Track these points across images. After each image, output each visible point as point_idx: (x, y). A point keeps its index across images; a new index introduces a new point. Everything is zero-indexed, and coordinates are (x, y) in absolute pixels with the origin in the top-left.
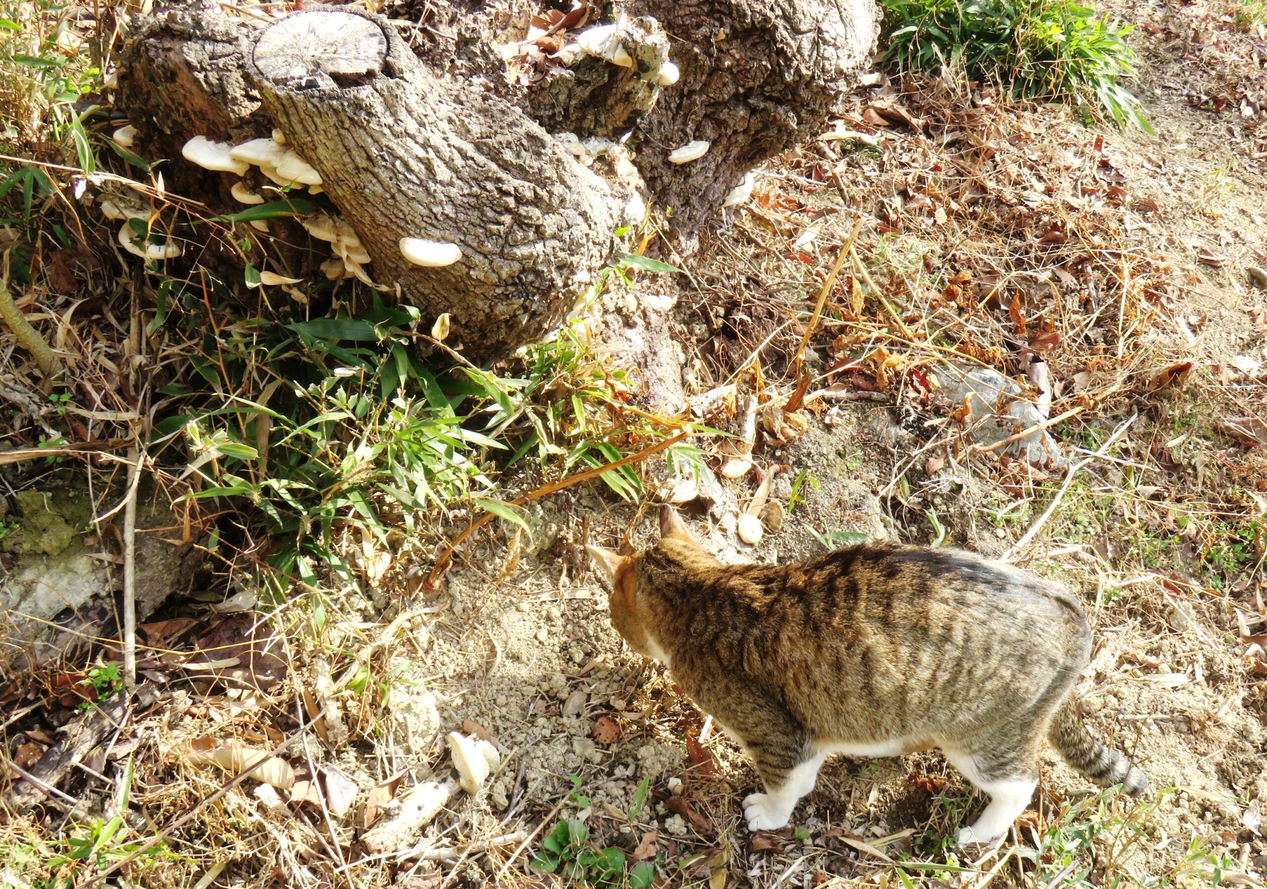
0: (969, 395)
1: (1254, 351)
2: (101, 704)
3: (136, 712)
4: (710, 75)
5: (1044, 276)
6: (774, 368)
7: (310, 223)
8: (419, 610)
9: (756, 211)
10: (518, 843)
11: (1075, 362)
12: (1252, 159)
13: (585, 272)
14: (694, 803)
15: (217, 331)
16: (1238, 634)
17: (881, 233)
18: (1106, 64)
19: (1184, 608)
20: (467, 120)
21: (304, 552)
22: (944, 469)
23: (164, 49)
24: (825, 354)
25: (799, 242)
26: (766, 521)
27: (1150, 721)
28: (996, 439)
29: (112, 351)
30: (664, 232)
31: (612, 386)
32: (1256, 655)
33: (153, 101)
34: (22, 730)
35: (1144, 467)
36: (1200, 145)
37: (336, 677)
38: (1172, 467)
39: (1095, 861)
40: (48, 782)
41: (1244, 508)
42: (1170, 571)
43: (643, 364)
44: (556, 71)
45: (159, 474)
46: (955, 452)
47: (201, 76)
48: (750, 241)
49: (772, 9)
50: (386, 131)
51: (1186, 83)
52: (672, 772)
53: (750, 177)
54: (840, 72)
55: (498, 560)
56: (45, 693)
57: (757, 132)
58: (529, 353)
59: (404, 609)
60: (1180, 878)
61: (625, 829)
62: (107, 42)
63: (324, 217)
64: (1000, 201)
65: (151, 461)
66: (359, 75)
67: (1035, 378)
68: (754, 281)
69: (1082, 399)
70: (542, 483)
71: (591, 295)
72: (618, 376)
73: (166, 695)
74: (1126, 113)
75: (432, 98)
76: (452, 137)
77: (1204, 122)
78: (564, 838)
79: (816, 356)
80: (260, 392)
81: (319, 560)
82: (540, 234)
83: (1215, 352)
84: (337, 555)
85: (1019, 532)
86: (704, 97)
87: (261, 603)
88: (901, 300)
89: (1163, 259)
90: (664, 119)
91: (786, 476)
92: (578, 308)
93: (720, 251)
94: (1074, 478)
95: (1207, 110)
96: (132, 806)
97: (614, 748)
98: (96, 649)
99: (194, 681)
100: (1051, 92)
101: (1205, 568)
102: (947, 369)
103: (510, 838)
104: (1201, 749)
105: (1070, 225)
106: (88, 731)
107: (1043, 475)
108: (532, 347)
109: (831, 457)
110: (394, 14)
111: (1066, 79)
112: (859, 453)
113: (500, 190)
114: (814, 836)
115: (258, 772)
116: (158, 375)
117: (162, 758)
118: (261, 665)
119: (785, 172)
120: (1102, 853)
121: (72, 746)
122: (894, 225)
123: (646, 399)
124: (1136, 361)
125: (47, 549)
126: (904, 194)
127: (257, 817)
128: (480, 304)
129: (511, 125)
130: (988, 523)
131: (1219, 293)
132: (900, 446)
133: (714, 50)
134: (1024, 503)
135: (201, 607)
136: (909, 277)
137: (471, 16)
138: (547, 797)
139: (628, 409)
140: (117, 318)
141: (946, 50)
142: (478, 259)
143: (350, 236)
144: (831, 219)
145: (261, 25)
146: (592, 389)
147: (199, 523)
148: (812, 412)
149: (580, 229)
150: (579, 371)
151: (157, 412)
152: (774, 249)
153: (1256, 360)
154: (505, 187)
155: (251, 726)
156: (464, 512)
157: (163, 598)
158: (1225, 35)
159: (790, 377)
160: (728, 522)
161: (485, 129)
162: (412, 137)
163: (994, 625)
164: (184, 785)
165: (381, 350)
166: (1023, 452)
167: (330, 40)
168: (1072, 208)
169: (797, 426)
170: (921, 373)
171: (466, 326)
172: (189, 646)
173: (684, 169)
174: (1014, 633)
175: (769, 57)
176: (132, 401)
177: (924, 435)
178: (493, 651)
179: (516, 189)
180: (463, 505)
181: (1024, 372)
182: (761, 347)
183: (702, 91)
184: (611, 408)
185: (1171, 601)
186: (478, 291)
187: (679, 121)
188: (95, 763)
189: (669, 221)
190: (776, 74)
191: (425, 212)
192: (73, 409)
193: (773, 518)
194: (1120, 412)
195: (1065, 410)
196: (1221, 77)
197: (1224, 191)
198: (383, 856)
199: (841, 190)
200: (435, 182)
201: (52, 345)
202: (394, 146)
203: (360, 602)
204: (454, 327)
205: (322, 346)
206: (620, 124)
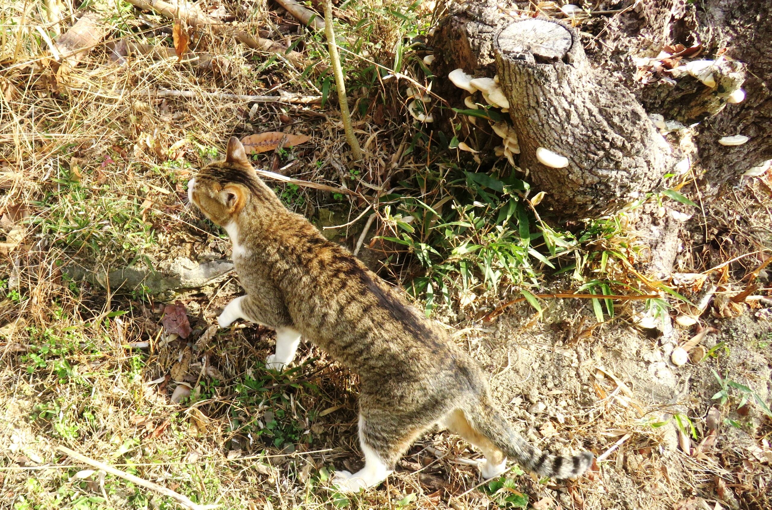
4: (767, 100)
7: (496, 126)
8: (478, 328)
13: (636, 193)
15: (429, 164)
20: (600, 95)
21: (434, 280)
23: (460, 23)
26: (692, 355)
31: (629, 253)
44: (665, 80)
48: (752, 197)
50: (552, 91)
55: (528, 319)
59: (470, 325)
63: (505, 125)
66: (549, 58)
68: (745, 221)
71: (635, 205)
72: (635, 249)
75: (584, 79)
76: (588, 102)
81: (439, 286)
82: (617, 166)
86: (757, 112)
91: (715, 335)
92: (625, 209)
108: (593, 220)
110: (585, 29)
113: (603, 137)
123: (646, 266)
128: (569, 192)
129: (625, 103)
137: (628, 39)
142: (576, 169)
143: (513, 138)
146: (617, 251)
148: (749, 306)
149: (643, 170)
150: (613, 240)
154: (607, 136)
161: (608, 102)
162: (566, 97)
165: (504, 199)
167: (541, 36)
169: (735, 311)
171: (557, 201)
173: (726, 149)
178: (506, 363)
179: (613, 139)
182: (733, 260)
183: (757, 108)
186: (570, 186)
189: (704, 175)
191: (557, 137)
192: (359, 179)
193: (696, 356)
200: (569, 123)
201: (362, 147)
202: (553, 99)
203: (451, 313)
204: (550, 199)
205: (475, 187)
206: (693, 117)
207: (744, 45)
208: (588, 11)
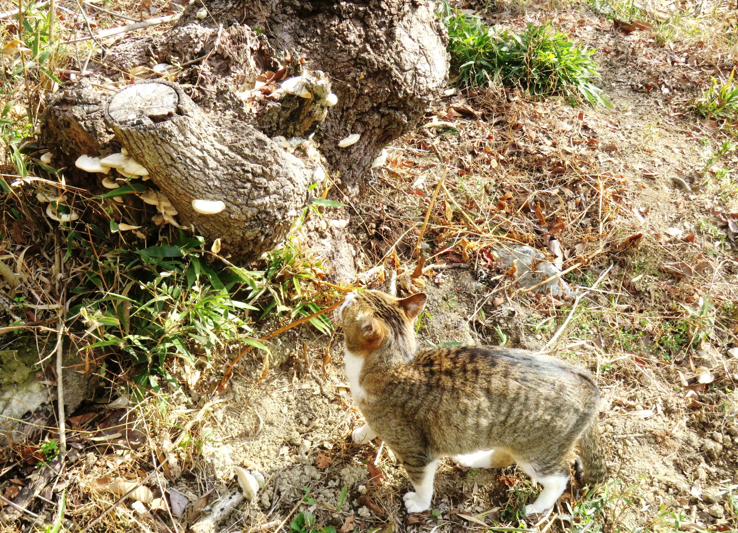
0: (515, 261)
1: (679, 224)
2: (49, 463)
3: (68, 466)
4: (357, 98)
5: (555, 192)
6: (405, 254)
7: (145, 196)
8: (217, 400)
9: (391, 169)
10: (277, 527)
11: (576, 238)
12: (670, 117)
13: (294, 210)
14: (374, 499)
15: (98, 258)
16: (681, 386)
17: (461, 175)
18: (582, 72)
19: (648, 372)
20: (223, 134)
21: (153, 373)
22: (504, 303)
23: (63, 111)
24: (433, 245)
25: (415, 184)
27: (632, 438)
28: (533, 284)
29: (46, 272)
30: (338, 185)
31: (315, 271)
32: (692, 397)
33: (59, 138)
34: (8, 479)
35: (619, 294)
36: (640, 112)
37: (173, 440)
38: (636, 293)
39: (606, 520)
40: (22, 506)
41: (679, 313)
42: (639, 352)
43: (332, 258)
44: (271, 104)
45: (72, 336)
46: (510, 293)
47: (82, 123)
48: (388, 186)
49: (388, 60)
50: (180, 144)
51: (629, 78)
52: (360, 482)
53: (384, 151)
54: (429, 90)
55: (258, 371)
56: (19, 458)
57: (386, 127)
58: (269, 256)
59: (208, 401)
60: (656, 527)
61: (336, 516)
62: (35, 110)
63: (152, 192)
64: (527, 153)
65: (67, 330)
66: (164, 116)
67: (552, 249)
68: (391, 207)
69: (580, 259)
70: (280, 327)
71: (299, 222)
72: (317, 265)
73: (84, 455)
74: (595, 97)
75: (204, 124)
76: (216, 144)
77: (641, 99)
78: (302, 522)
79: (428, 246)
80: (124, 288)
81: (161, 377)
82: (267, 192)
83: (657, 228)
84: (170, 373)
85: (549, 336)
86: (355, 110)
87: (131, 402)
88: (474, 212)
89: (622, 177)
90: (334, 124)
92: (292, 230)
93: (372, 193)
94: (579, 303)
95: (642, 92)
96: (66, 517)
97: (327, 471)
98: (45, 433)
99: (98, 447)
100: (552, 90)
101: (659, 349)
102: (502, 247)
103: (272, 524)
104: (664, 453)
105: (567, 163)
106: (42, 478)
107: (561, 303)
108: (270, 253)
109: (439, 301)
110: (183, 81)
111: (559, 81)
112: (456, 298)
113: (243, 170)
114: (443, 515)
115: (133, 495)
116: (70, 284)
117: (82, 490)
118: (132, 436)
119: (406, 147)
120: (609, 515)
121: (34, 486)
122: (468, 170)
123: (333, 276)
124: (610, 235)
125: (17, 380)
126: (473, 153)
127: (134, 520)
128: (237, 232)
129: (248, 134)
130: (531, 332)
131: (656, 193)
132: (479, 292)
133: (359, 85)
134: (551, 319)
135: (100, 406)
136: (477, 198)
137: (224, 79)
138: (292, 500)
139: (323, 283)
140: (48, 254)
141: (491, 73)
142: (234, 208)
143: (166, 201)
144: (432, 170)
145: (112, 93)
146: (304, 273)
147: (94, 361)
148: (427, 277)
149: (289, 188)
150: (296, 264)
151: (71, 303)
152: (401, 189)
153: (680, 229)
154: (246, 168)
155: (129, 470)
156: (238, 345)
157: (79, 403)
158: (651, 50)
159: (414, 258)
161: (233, 138)
162: (195, 146)
163: (541, 390)
164: (94, 504)
165: (185, 260)
166: (548, 291)
167: (148, 99)
168: (567, 153)
169: (419, 286)
170: (487, 251)
171: (231, 244)
172: (94, 428)
173: (347, 150)
174: (553, 394)
175: (389, 85)
176: (57, 298)
177: (491, 285)
178: (258, 420)
179: (252, 169)
180: (237, 342)
181: (545, 246)
182: (396, 243)
183: (353, 107)
184: (315, 284)
185: (640, 369)
186: (236, 225)
187: (342, 124)
188: (46, 495)
189: (341, 179)
190: (393, 95)
191: (204, 185)
192: (27, 305)
194: (603, 264)
195: (571, 265)
196: (649, 73)
197: (655, 137)
199: (437, 154)
200: (209, 169)
201: (14, 272)
202: (185, 151)
203: (184, 398)
204: (224, 246)
205: (153, 261)
206: (307, 129)
207: (319, 57)
208: (178, 65)
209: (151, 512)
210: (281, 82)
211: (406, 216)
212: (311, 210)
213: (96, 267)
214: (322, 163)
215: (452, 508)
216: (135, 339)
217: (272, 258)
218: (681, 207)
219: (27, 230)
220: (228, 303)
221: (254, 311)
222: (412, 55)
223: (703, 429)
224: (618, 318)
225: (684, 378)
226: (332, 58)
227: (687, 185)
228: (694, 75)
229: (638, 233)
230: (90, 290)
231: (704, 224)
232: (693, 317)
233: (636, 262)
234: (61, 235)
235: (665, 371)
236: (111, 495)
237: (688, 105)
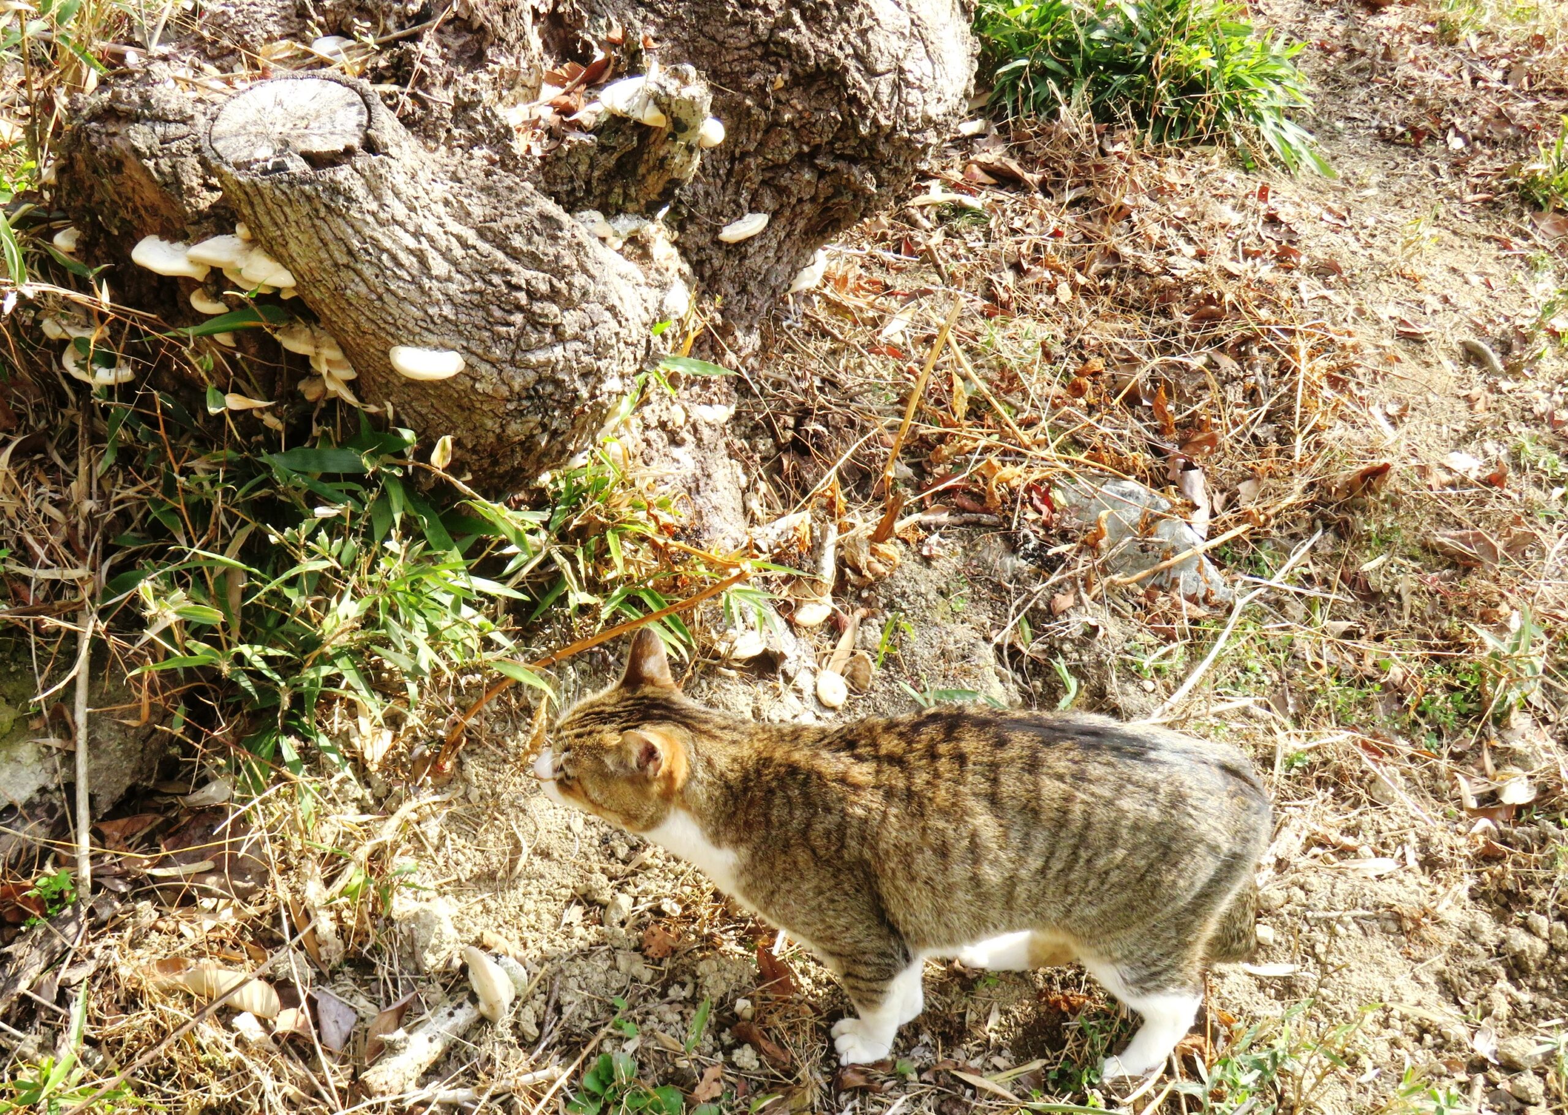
0: (1103, 514)
1: (1473, 446)
2: (52, 919)
3: (93, 928)
4: (767, 132)
5: (1197, 362)
6: (858, 489)
7: (284, 334)
8: (427, 797)
9: (832, 296)
10: (551, 1082)
11: (1240, 468)
12: (1463, 204)
13: (616, 379)
14: (768, 1030)
15: (176, 468)
16: (1461, 807)
17: (989, 316)
18: (1271, 93)
19: (1388, 773)
20: (466, 201)
21: (288, 731)
22: (1075, 607)
23: (108, 135)
24: (921, 470)
25: (885, 332)
26: (852, 678)
27: (1347, 919)
28: (1140, 567)
29: (57, 497)
30: (716, 327)
31: (656, 518)
32: (1485, 832)
33: (97, 197)
35: (1332, 597)
36: (1396, 189)
37: (328, 882)
38: (1370, 597)
39: (1280, 1098)
41: (1463, 646)
42: (1370, 728)
43: (694, 490)
44: (574, 137)
45: (112, 641)
46: (1088, 586)
47: (151, 164)
48: (825, 334)
49: (841, 48)
50: (370, 219)
51: (1375, 111)
52: (740, 992)
53: (820, 255)
54: (928, 121)
55: (521, 735)
57: (827, 199)
58: (554, 481)
59: (408, 798)
61: (683, 1064)
62: (43, 131)
63: (300, 326)
64: (1139, 271)
65: (102, 626)
66: (335, 153)
67: (1187, 491)
68: (830, 382)
69: (1249, 514)
70: (573, 639)
71: (625, 407)
72: (663, 505)
73: (129, 906)
74: (1298, 152)
75: (423, 177)
76: (449, 222)
77: (1400, 160)
78: (607, 1075)
79: (909, 472)
80: (230, 539)
81: (306, 740)
82: (559, 335)
83: (1422, 450)
84: (327, 733)
85: (1172, 684)
86: (760, 160)
87: (237, 794)
88: (1015, 399)
89: (1350, 334)
90: (711, 189)
91: (875, 622)
92: (610, 424)
93: (788, 348)
94: (1242, 614)
95: (1404, 145)
96: (88, 1040)
97: (667, 964)
98: (45, 853)
99: (161, 889)
100: (1201, 132)
101: (1415, 723)
102: (1075, 482)
103: (541, 1075)
104: (1416, 954)
105: (1229, 297)
106: (36, 952)
107: (1201, 612)
108: (557, 473)
109: (930, 597)
110: (378, 78)
111: (1220, 114)
112: (967, 590)
113: (508, 284)
114: (920, 1071)
115: (236, 998)
116: (111, 524)
117: (123, 984)
118: (238, 868)
119: (868, 248)
120: (1288, 1087)
121: (18, 970)
122: (1005, 306)
123: (697, 532)
124: (1318, 465)
126: (1017, 268)
127: (236, 1053)
128: (489, 423)
129: (521, 204)
130: (1132, 673)
131: (1425, 373)
132: (1018, 581)
133: (771, 102)
134: (1178, 647)
135: (169, 800)
136: (1024, 370)
137: (471, 76)
138: (586, 1024)
139: (675, 546)
140: (63, 457)
141: (1066, 87)
142: (484, 368)
143: (331, 347)
144: (925, 302)
145: (219, 98)
146: (630, 523)
147: (159, 699)
148: (906, 542)
149: (608, 327)
150: (614, 501)
151: (111, 567)
152: (854, 342)
153: (1476, 457)
154: (514, 280)
155: (229, 943)
156: (478, 677)
157: (123, 790)
158: (1426, 50)
159: (878, 499)
160: (804, 680)
161: (488, 211)
162: (401, 225)
164: (150, 1016)
165: (369, 483)
166: (1175, 584)
167: (300, 113)
168: (1231, 276)
169: (887, 560)
170: (1042, 489)
171: (474, 450)
172: (153, 847)
173: (738, 249)
175: (839, 106)
176: (81, 556)
177: (1049, 565)
178: (517, 848)
179: (528, 282)
181: (1173, 483)
182: (840, 463)
183: (758, 152)
184: (655, 546)
185: (1372, 766)
186: (485, 407)
187: (730, 190)
188: (45, 991)
189: (722, 313)
190: (848, 127)
191: (419, 314)
192: (14, 567)
193: (861, 675)
194: (1300, 529)
195: (1227, 528)
196: (1420, 102)
197: (1428, 246)
198: (388, 1099)
199: (937, 266)
200: (431, 277)
202: (379, 236)
203: (357, 790)
204: (459, 453)
205: (300, 481)
206: (654, 196)
207: (685, 36)
208: (370, 40)
209: (276, 1039)
210: (600, 87)
211: (864, 402)
212: (652, 381)
213: (170, 488)
214: (682, 275)
215: (940, 1057)
216: (253, 653)
217: (562, 485)
218: (1479, 406)
219: (19, 400)
220: (463, 581)
221: (516, 601)
222: (894, 38)
223: (1506, 906)
224: (1326, 650)
225: (1469, 791)
226: (713, 38)
227: (1496, 359)
228: (1522, 109)
229: (1383, 461)
230: (155, 540)
231: (1529, 448)
232: (1495, 655)
233: (1374, 527)
234: (93, 414)
235: (1427, 774)
236: (188, 998)
237: (1505, 176)
